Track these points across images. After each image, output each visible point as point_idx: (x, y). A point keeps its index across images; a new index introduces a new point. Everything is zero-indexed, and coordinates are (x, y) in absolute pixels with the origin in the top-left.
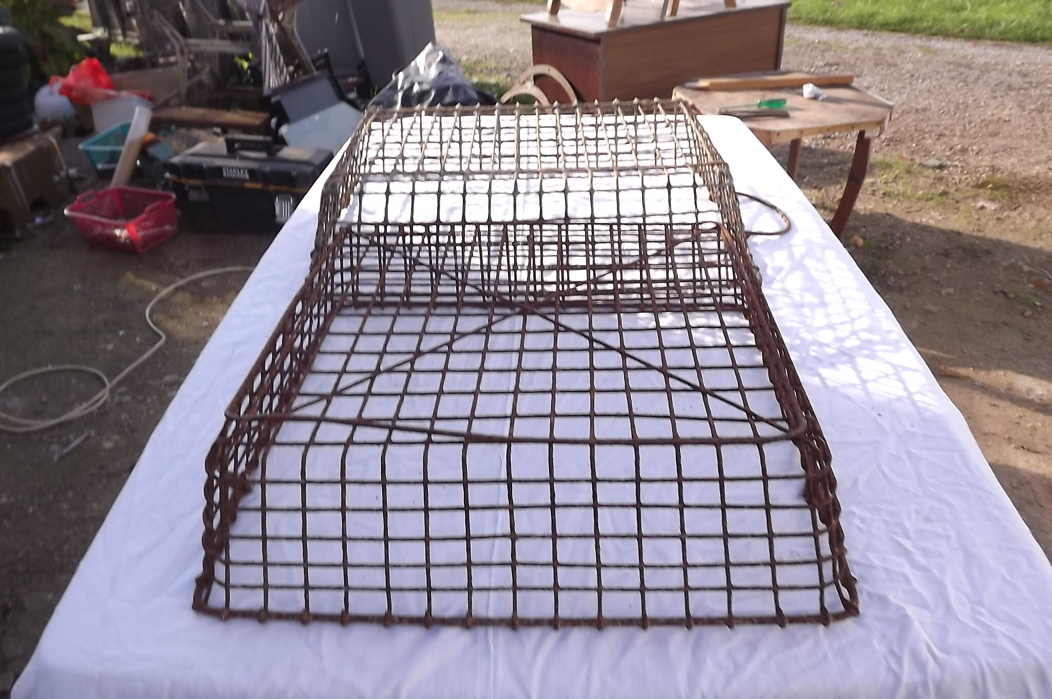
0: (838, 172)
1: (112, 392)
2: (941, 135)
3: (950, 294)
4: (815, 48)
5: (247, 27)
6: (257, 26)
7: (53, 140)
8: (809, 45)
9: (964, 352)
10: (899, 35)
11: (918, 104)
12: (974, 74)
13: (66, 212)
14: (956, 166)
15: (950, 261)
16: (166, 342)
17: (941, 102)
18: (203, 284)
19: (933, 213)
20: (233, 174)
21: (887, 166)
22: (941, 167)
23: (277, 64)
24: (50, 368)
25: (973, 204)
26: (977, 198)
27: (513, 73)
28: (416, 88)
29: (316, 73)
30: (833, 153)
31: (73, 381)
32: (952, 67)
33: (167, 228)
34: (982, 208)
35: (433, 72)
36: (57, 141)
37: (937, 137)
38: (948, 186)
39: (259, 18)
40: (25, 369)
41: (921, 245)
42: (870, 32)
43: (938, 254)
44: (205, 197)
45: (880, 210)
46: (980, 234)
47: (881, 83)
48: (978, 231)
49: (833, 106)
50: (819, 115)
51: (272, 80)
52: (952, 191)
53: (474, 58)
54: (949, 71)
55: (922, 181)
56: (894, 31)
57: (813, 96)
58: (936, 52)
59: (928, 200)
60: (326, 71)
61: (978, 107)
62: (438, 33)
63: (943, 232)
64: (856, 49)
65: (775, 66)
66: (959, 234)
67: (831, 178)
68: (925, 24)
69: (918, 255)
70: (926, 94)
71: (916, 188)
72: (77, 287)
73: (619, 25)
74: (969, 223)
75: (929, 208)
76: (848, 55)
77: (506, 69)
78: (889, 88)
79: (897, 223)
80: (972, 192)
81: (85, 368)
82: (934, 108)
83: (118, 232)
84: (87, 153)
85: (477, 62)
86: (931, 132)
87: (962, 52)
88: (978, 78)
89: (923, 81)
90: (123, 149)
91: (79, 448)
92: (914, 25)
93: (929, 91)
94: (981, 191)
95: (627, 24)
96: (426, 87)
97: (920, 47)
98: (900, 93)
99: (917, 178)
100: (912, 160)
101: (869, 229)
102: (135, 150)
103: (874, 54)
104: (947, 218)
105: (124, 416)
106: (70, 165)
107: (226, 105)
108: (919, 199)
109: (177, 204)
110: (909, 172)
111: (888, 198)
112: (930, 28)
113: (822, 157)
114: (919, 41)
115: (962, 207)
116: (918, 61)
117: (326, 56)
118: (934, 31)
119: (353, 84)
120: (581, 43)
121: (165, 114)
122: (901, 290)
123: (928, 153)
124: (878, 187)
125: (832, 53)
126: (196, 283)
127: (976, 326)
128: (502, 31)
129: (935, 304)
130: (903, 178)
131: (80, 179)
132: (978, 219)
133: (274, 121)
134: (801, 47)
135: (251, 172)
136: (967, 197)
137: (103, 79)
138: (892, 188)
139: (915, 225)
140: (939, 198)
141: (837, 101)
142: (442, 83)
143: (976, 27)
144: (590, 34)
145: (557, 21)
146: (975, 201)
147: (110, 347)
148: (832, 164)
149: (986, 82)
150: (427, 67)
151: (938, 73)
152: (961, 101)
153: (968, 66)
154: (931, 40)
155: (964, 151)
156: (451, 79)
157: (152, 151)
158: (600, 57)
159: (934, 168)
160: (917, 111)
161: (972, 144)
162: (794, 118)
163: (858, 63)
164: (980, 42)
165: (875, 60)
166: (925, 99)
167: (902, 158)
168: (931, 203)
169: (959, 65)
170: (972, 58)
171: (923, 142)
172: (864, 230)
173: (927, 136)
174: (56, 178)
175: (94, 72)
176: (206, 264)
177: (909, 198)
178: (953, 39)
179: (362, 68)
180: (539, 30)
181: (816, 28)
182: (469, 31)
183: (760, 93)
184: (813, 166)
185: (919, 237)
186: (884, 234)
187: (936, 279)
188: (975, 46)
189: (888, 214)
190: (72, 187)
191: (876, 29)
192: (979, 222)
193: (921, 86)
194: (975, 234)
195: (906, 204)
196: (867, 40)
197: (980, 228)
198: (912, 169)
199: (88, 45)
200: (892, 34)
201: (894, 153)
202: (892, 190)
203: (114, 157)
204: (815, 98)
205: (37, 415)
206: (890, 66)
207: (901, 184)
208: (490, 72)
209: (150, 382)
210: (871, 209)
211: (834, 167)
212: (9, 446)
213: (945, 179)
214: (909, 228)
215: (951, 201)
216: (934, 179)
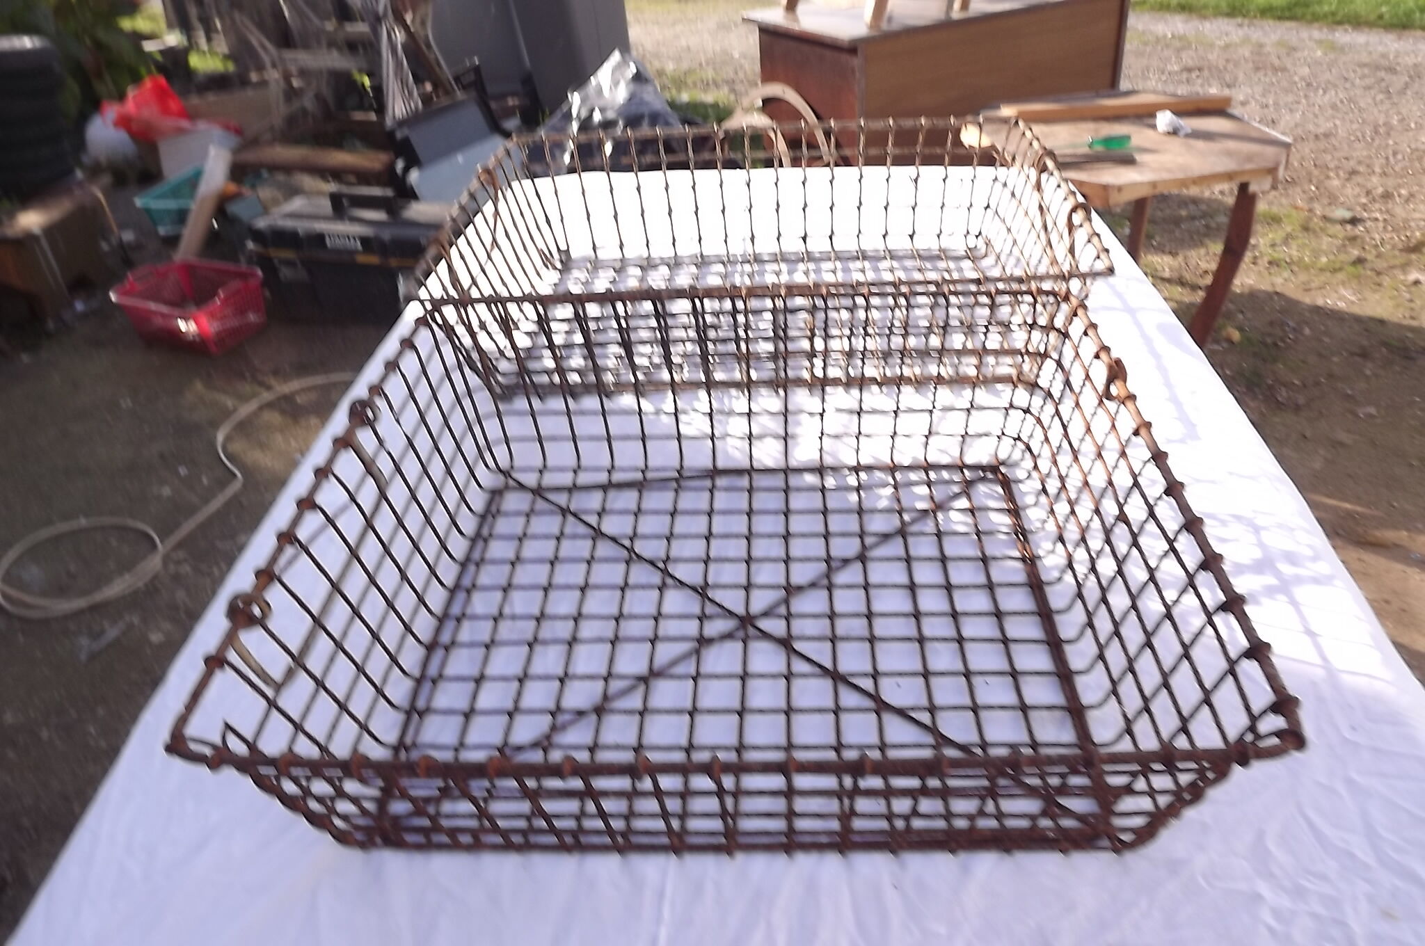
0: (1202, 230)
1: (166, 559)
2: (1354, 173)
3: (1370, 416)
4: (1167, 46)
5: (362, 34)
6: (375, 31)
7: (100, 195)
8: (1158, 40)
9: (1394, 507)
10: (1288, 24)
11: (1317, 125)
12: (1398, 82)
13: (113, 297)
14: (1377, 219)
15: (1370, 365)
16: (244, 485)
17: (1352, 122)
18: (299, 400)
19: (1343, 292)
20: (339, 243)
21: (1275, 220)
22: (1354, 221)
23: (404, 83)
24: (83, 522)
25: (1402, 277)
26: (1408, 268)
27: (739, 87)
28: (597, 117)
29: (460, 95)
30: (1195, 201)
31: (114, 543)
32: (1366, 71)
33: (252, 317)
34: (1417, 282)
35: (621, 95)
36: (104, 195)
37: (1347, 176)
38: (1364, 248)
39: (377, 20)
40: (49, 522)
41: (1326, 340)
42: (1246, 21)
43: (1352, 354)
44: (301, 274)
45: (1265, 286)
46: (1414, 323)
47: (1264, 95)
48: (1412, 318)
49: (1200, 144)
50: (1180, 160)
51: (398, 107)
52: (1369, 257)
53: (685, 66)
54: (1363, 77)
55: (1325, 241)
56: (1280, 18)
57: (1171, 130)
58: (1342, 49)
59: (1335, 271)
60: (473, 94)
61: (1408, 129)
62: (635, 33)
63: (1358, 319)
64: (1227, 47)
65: (1112, 83)
66: (1382, 322)
67: (1192, 238)
68: (1326, 8)
69: (1320, 355)
70: (1330, 112)
71: (1316, 254)
72: (126, 403)
73: (884, 26)
74: (1398, 306)
75: (1338, 284)
76: (1215, 55)
77: (727, 82)
78: (1276, 104)
79: (1289, 306)
80: (1401, 259)
81: (131, 523)
82: (1341, 132)
83: (183, 325)
84: (148, 211)
85: (688, 72)
86: (1338, 168)
87: (1380, 49)
88: (1407, 86)
89: (1325, 92)
90: (193, 206)
91: (117, 642)
92: (1311, 10)
93: (1334, 107)
94: (1414, 257)
95: (895, 26)
96: (611, 115)
97: (1319, 42)
98: (1291, 110)
99: (1317, 236)
100: (1310, 210)
101: (1249, 315)
102: (209, 207)
103: (1252, 53)
104: (1365, 299)
105: (181, 595)
106: (122, 226)
107: (337, 141)
108: (1322, 270)
109: (265, 283)
110: (1306, 229)
111: (1276, 268)
112: (1333, 14)
113: (1179, 207)
114: (1317, 34)
115: (1386, 281)
116: (1318, 63)
117: (477, 70)
118: (1338, 18)
119: (514, 107)
120: (828, 53)
121: (251, 156)
122: (1297, 408)
123: (1333, 200)
124: (1261, 252)
125: (1191, 53)
126: (288, 398)
127: (1411, 465)
128: (724, 27)
129: (1349, 431)
130: (1297, 237)
131: (138, 246)
132: (1411, 301)
133: (400, 165)
134: (1146, 44)
135: (365, 241)
136: (1392, 267)
137: (173, 105)
138: (1283, 252)
139: (1317, 310)
140: (1351, 269)
141: (1208, 136)
142: (634, 110)
143: (1401, 12)
144: (842, 40)
145: (796, 20)
146: (1405, 272)
147: (166, 491)
148: (1193, 218)
149: (1417, 93)
150: (613, 87)
151: (1346, 79)
152: (1381, 123)
153: (1391, 70)
154: (1334, 30)
155: (1387, 196)
156: (647, 104)
157: (235, 209)
158: (857, 74)
159: (1343, 222)
160: (1317, 137)
161: (1400, 186)
162: (1142, 165)
163: (1230, 66)
164: (1407, 33)
165: (1253, 62)
166: (1327, 120)
167: (1296, 208)
168: (1340, 276)
169: (1378, 68)
170: (1396, 57)
171: (1328, 183)
172: (1240, 316)
173: (1332, 174)
174: (105, 246)
175: (161, 96)
176: (303, 369)
177: (1307, 268)
178: (1366, 30)
179: (529, 85)
180: (769, 34)
181: (1168, 16)
182: (679, 28)
183: (1091, 126)
184: (1164, 220)
185: (1323, 328)
186: (1271, 323)
187: (1349, 392)
188: (1400, 38)
189: (1277, 293)
190: (127, 257)
191: (1255, 17)
192: (1412, 305)
193: (1321, 99)
194: (1406, 322)
195: (1303, 277)
196: (1241, 32)
197: (1414, 314)
198: (1311, 225)
199: (159, 58)
200: (1278, 23)
201: (1284, 201)
202: (1282, 256)
203: (181, 217)
204: (1174, 132)
205: (61, 591)
206: (1275, 70)
207: (1294, 247)
208: (706, 86)
209: (219, 544)
210: (1251, 286)
211: (1197, 223)
212: (21, 638)
213: (1359, 241)
214: (1307, 314)
215: (1369, 273)
216: (1343, 240)
